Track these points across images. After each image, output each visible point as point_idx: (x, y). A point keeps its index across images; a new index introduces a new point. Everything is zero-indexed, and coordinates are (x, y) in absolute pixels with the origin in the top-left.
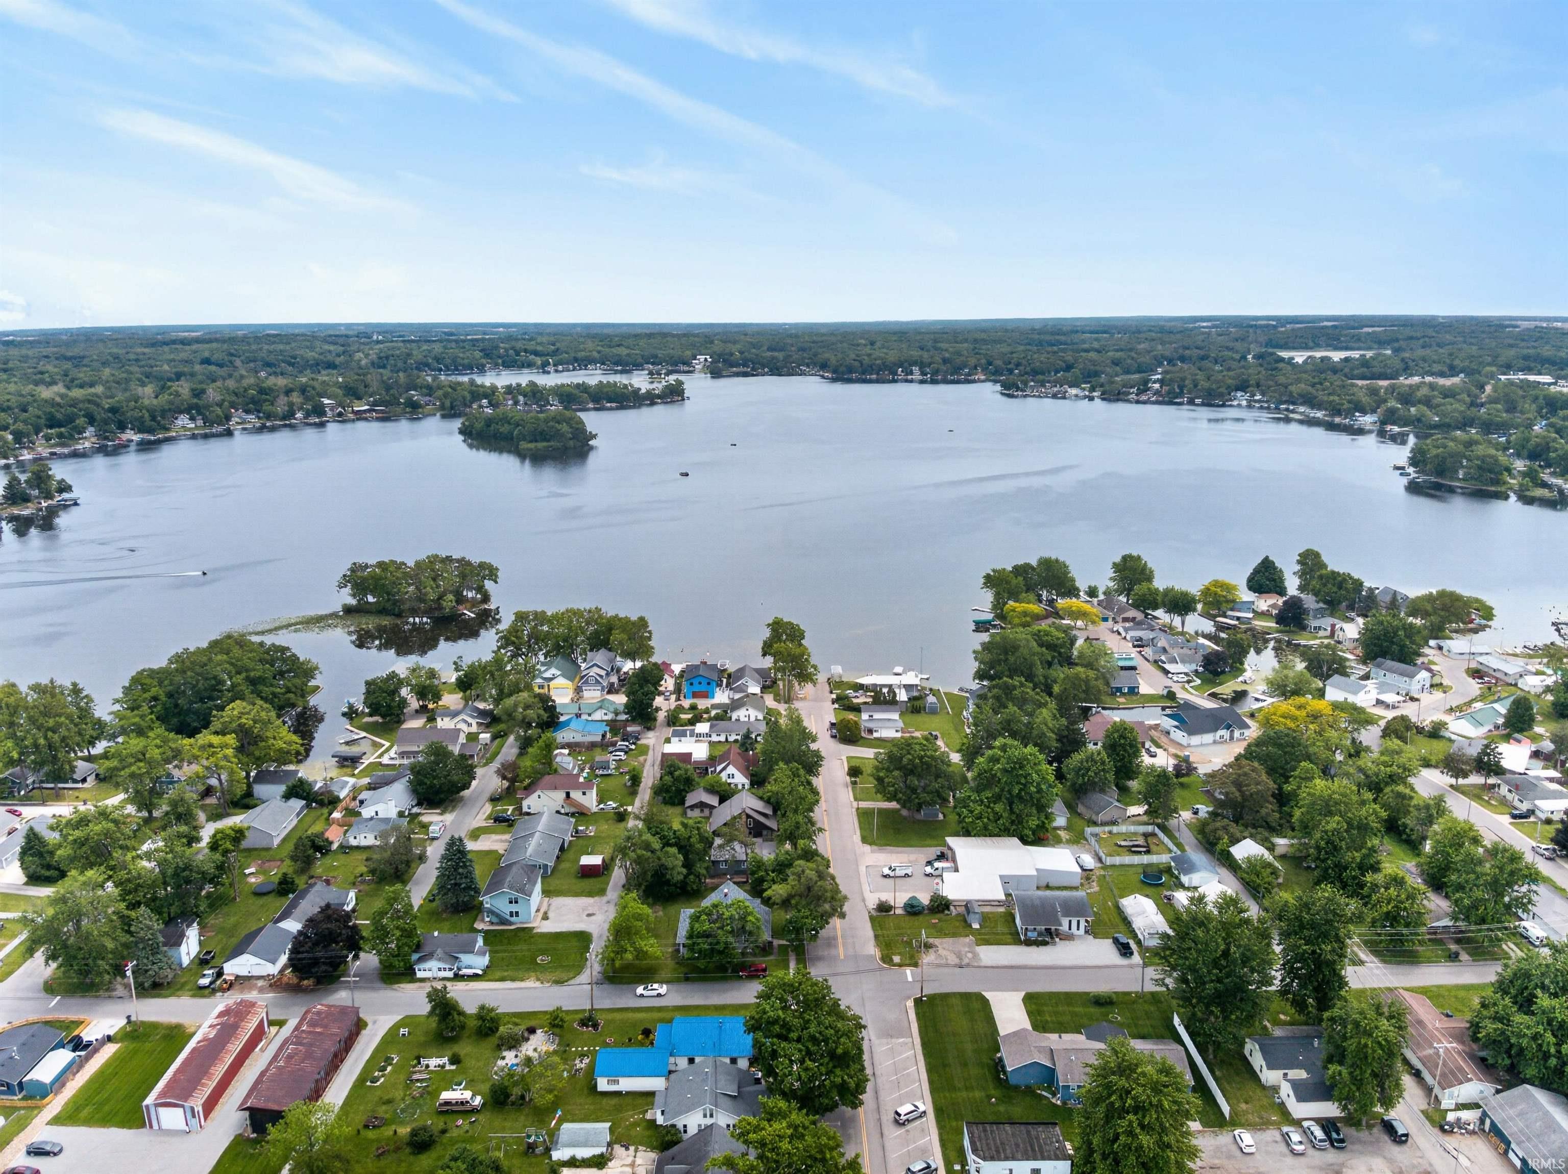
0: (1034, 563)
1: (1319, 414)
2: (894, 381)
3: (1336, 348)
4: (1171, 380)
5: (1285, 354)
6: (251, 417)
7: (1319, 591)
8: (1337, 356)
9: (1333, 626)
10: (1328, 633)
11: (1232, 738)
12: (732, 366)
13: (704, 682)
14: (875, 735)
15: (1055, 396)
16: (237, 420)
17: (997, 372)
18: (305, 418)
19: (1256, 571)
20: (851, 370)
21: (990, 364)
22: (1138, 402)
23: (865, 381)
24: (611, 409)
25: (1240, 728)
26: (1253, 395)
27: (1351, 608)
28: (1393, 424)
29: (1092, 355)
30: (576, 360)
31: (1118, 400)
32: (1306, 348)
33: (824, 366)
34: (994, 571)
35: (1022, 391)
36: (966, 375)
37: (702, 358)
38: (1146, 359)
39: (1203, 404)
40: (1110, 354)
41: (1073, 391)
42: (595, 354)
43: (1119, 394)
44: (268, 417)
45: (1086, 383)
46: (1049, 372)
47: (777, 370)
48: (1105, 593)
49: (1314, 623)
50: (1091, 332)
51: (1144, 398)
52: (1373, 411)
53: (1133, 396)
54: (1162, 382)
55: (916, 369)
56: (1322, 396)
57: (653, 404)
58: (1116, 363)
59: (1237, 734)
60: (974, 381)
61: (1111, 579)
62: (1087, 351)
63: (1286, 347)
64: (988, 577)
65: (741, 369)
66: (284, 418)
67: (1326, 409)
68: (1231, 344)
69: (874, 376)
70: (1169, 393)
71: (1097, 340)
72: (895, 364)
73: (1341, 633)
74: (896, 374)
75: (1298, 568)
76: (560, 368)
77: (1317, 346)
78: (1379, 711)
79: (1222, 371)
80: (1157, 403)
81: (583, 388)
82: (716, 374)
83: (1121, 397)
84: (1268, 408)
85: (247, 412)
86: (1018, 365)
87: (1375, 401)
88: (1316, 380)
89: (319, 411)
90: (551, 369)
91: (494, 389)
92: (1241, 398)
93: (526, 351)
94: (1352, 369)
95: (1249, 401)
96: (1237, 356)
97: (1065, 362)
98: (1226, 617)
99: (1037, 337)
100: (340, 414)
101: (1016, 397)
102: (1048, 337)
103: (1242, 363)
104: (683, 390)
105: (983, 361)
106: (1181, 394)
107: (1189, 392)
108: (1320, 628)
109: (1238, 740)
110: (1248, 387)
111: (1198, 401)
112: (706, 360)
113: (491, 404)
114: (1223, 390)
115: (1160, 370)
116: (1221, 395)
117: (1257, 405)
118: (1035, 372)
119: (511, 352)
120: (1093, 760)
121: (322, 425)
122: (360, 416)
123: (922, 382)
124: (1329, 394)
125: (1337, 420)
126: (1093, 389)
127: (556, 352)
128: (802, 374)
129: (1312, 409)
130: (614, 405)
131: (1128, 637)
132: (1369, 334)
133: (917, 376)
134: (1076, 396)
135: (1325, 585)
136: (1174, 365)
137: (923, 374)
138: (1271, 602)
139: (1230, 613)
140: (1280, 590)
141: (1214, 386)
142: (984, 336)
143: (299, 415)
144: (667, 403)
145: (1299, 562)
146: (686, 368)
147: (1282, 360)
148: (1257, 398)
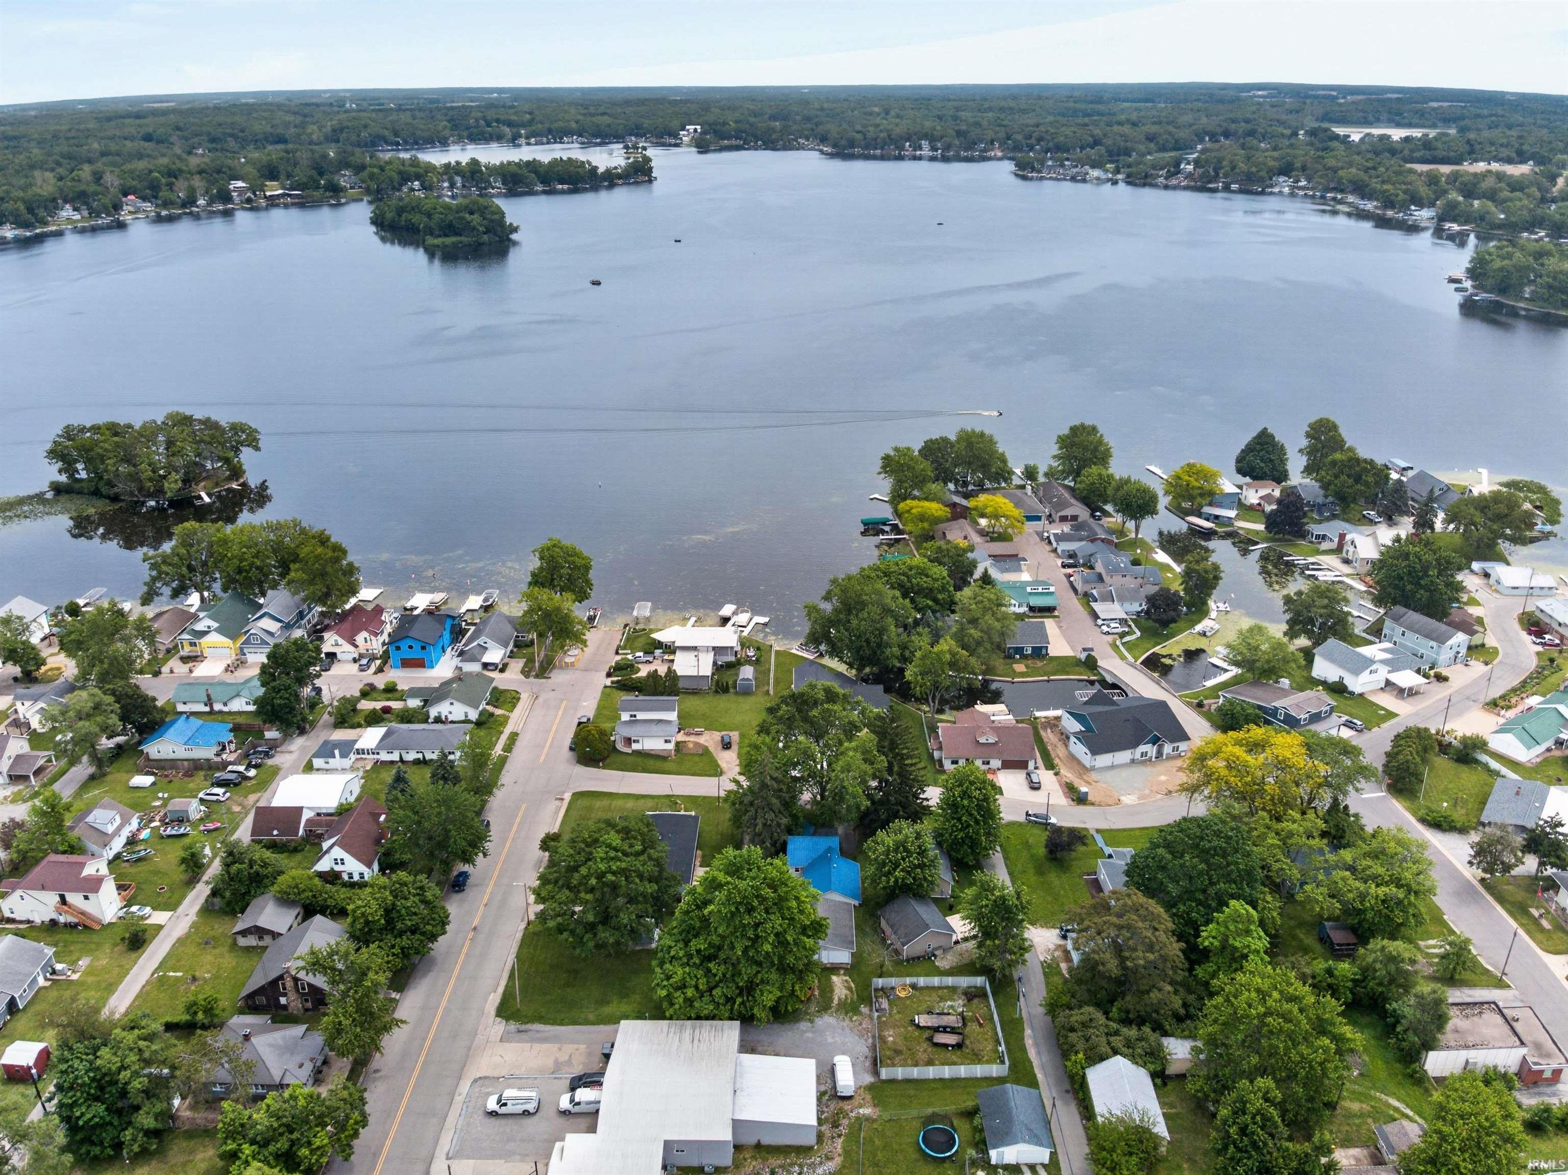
0: (953, 438)
1: (1369, 206)
2: (900, 158)
3: (1399, 125)
4: (1207, 161)
5: (1340, 131)
6: (147, 206)
7: (1329, 483)
8: (1397, 134)
9: (1342, 537)
10: (1334, 545)
11: (1159, 754)
12: (723, 139)
13: (417, 646)
14: (635, 746)
15: (1073, 179)
16: (131, 209)
17: (1017, 148)
18: (209, 204)
19: (1249, 450)
20: (852, 144)
21: (1008, 138)
22: (1166, 187)
23: (867, 157)
24: (563, 192)
25: (1172, 742)
26: (1297, 181)
27: (1372, 502)
28: (1454, 220)
29: (1126, 129)
30: (550, 131)
31: (1144, 185)
32: (1366, 123)
33: (823, 140)
34: (896, 449)
35: (1039, 172)
36: (981, 151)
37: (691, 128)
38: (1183, 134)
39: (1241, 191)
40: (1146, 128)
41: (1095, 173)
42: (574, 125)
43: (1146, 176)
44: (166, 204)
45: (1111, 162)
46: (1074, 149)
47: (770, 142)
48: (1046, 475)
49: (1317, 529)
50: (1133, 101)
51: (1174, 182)
52: (1432, 205)
53: (1161, 180)
54: (1197, 162)
55: (925, 144)
56: (1375, 184)
57: (612, 186)
58: (1150, 138)
59: (1168, 749)
60: (990, 159)
61: (1054, 457)
62: (1120, 123)
63: (1344, 121)
64: (887, 459)
65: (734, 142)
66: (184, 205)
67: (1377, 199)
68: (1284, 117)
69: (878, 152)
70: (1201, 177)
71: (1138, 110)
72: (901, 138)
73: (1351, 549)
74: (902, 148)
75: (1304, 443)
76: (533, 140)
77: (1376, 121)
78: (1387, 701)
79: (1267, 150)
80: (1186, 188)
81: (532, 166)
82: (702, 147)
83: (1149, 180)
84: (1313, 197)
85: (144, 199)
86: (1040, 140)
87: (1435, 192)
88: (1369, 165)
89: (225, 197)
90: (523, 141)
91: (430, 167)
92: (1284, 184)
93: (498, 121)
94: (1412, 151)
95: (1292, 188)
96: (1287, 132)
97: (1092, 136)
98: (1199, 515)
99: (1071, 105)
100: (249, 201)
101: (1031, 179)
102: (1082, 106)
103: (1293, 141)
104: (651, 169)
105: (1002, 135)
106: (1216, 179)
107: (1226, 176)
108: (1324, 537)
109: (1170, 758)
110: (1292, 170)
111: (1234, 187)
112: (695, 130)
113: (423, 187)
114: (1263, 174)
115: (1199, 147)
116: (1261, 180)
117: (1301, 193)
118: (1059, 148)
119: (482, 122)
120: (906, 850)
121: (227, 214)
122: (273, 202)
123: (933, 159)
124: (1383, 182)
125: (1390, 213)
126: (1117, 171)
127: (531, 122)
128: (801, 148)
129: (1363, 199)
130: (566, 187)
131: (1059, 551)
132: (1434, 109)
133: (926, 152)
134: (1098, 179)
135: (1336, 476)
136: (1217, 141)
137: (933, 149)
138: (1263, 492)
139: (1207, 510)
140: (1280, 476)
141: (1254, 169)
142: (1012, 104)
143: (201, 202)
144: (629, 184)
145: (1308, 435)
146: (673, 141)
147: (1336, 137)
148: (1300, 184)
